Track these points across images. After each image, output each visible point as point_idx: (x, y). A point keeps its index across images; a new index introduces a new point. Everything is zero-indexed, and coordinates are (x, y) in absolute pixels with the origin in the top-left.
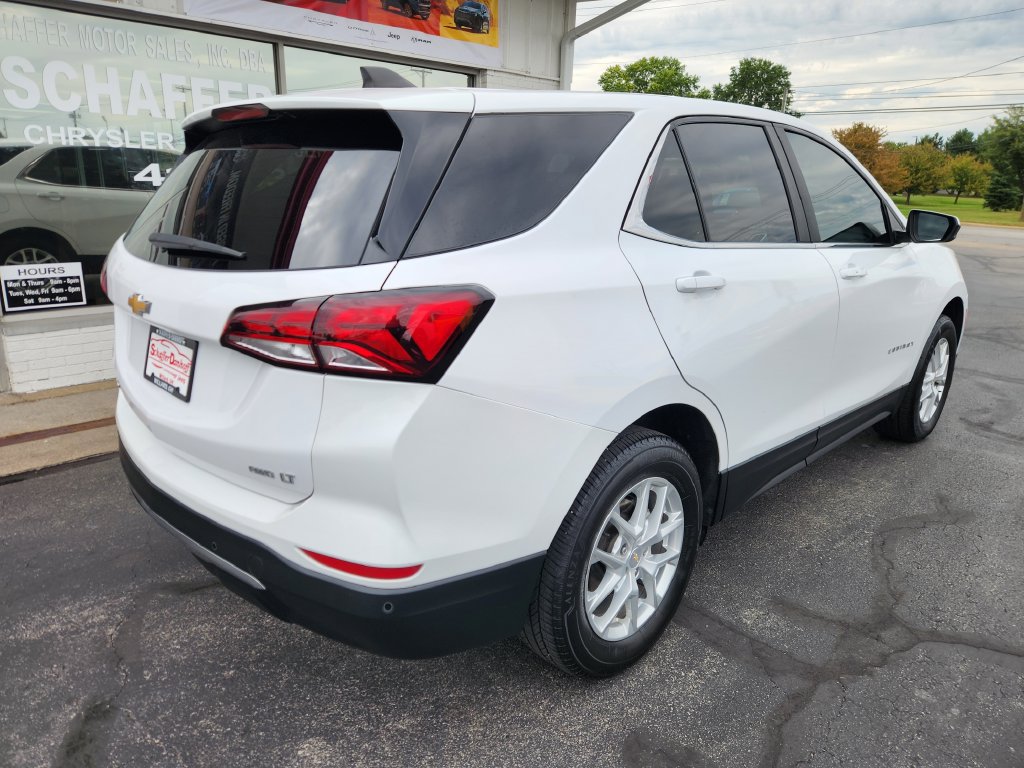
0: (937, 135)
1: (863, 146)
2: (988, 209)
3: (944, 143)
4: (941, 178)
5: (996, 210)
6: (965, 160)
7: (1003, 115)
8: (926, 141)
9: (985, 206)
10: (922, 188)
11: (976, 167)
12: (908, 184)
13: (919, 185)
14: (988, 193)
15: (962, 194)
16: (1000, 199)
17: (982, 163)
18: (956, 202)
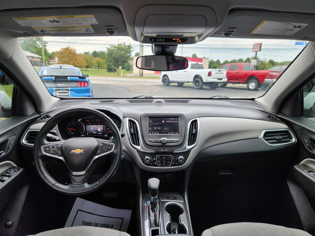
0: (89, 52)
1: (72, 54)
2: (108, 72)
3: (91, 54)
4: (94, 63)
5: (110, 72)
6: (98, 59)
7: (109, 47)
8: (86, 53)
9: (107, 71)
10: (90, 66)
11: (101, 61)
12: (86, 65)
13: (89, 65)
14: (107, 68)
15: (99, 68)
16: (110, 69)
17: (102, 59)
18: (98, 70)
